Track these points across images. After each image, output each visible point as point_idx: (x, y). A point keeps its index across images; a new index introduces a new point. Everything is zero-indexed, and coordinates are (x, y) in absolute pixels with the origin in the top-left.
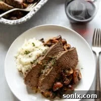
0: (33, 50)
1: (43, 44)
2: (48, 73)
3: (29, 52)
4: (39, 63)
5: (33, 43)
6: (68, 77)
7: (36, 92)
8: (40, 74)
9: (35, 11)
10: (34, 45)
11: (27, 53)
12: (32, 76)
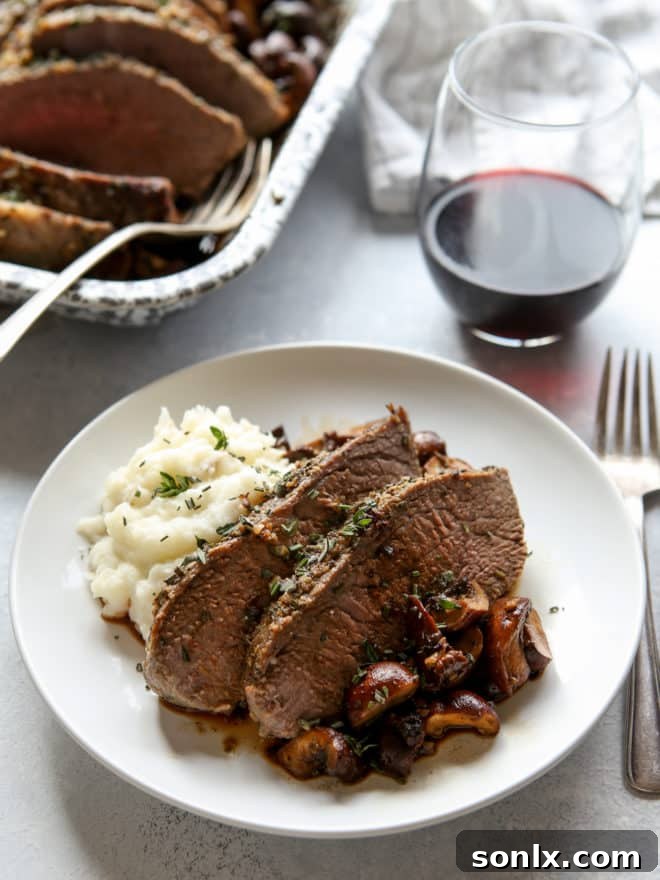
0: (218, 470)
1: (283, 452)
2: (320, 586)
3: (188, 482)
4: (258, 528)
5: (214, 430)
6: (455, 638)
7: (230, 745)
8: (259, 609)
9: (278, 201)
10: (222, 443)
11: (173, 485)
12: (205, 616)
